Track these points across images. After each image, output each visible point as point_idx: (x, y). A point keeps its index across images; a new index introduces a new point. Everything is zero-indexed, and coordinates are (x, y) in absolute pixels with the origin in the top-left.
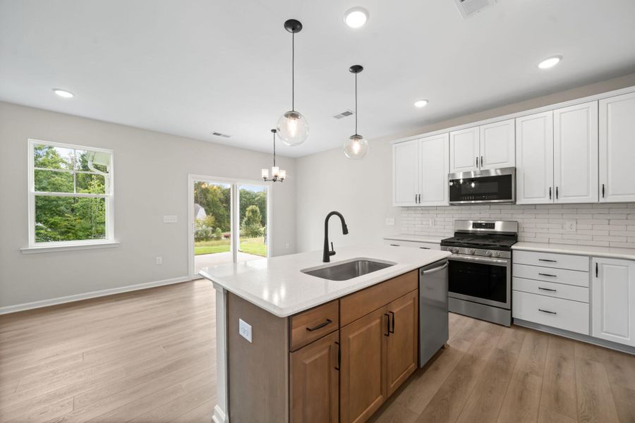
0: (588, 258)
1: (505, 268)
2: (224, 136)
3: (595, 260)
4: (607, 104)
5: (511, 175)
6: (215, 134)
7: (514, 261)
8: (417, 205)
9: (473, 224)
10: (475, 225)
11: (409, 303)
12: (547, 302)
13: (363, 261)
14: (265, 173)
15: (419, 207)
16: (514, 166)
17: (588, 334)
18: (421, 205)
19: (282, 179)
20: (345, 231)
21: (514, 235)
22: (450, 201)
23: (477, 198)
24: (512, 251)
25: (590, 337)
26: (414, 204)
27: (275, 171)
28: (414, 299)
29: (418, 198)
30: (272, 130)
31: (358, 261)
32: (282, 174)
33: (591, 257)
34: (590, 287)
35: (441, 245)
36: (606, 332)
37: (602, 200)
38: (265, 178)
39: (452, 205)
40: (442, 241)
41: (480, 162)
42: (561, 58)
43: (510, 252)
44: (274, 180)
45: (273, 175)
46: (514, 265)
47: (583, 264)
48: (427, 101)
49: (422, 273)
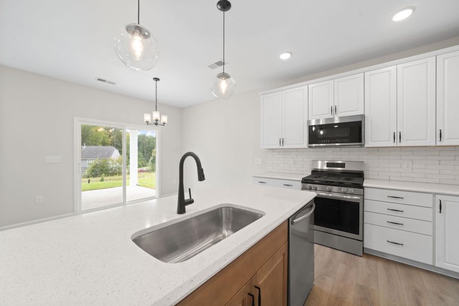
0: (432, 195)
1: (358, 203)
2: (109, 82)
3: (438, 197)
4: (444, 59)
5: (361, 121)
6: (99, 80)
7: (365, 198)
8: (281, 147)
9: (327, 163)
10: (329, 165)
11: (279, 261)
12: (395, 234)
13: (228, 208)
14: (147, 117)
15: (282, 150)
16: (363, 113)
17: (431, 264)
18: (284, 147)
19: (164, 123)
20: (201, 177)
21: (361, 174)
22: (309, 143)
23: (331, 141)
24: (363, 188)
25: (433, 266)
26: (278, 147)
27: (156, 115)
28: (284, 255)
29: (282, 142)
30: (154, 79)
31: (221, 208)
32: (164, 119)
33: (435, 194)
34: (434, 221)
35: (302, 183)
36: (447, 263)
37: (439, 144)
38: (147, 122)
39: (310, 147)
40: (303, 179)
41: (334, 110)
42: (414, 9)
43: (362, 190)
44: (156, 124)
45: (154, 119)
46: (365, 200)
47: (428, 200)
48: (291, 54)
49: (293, 223)
